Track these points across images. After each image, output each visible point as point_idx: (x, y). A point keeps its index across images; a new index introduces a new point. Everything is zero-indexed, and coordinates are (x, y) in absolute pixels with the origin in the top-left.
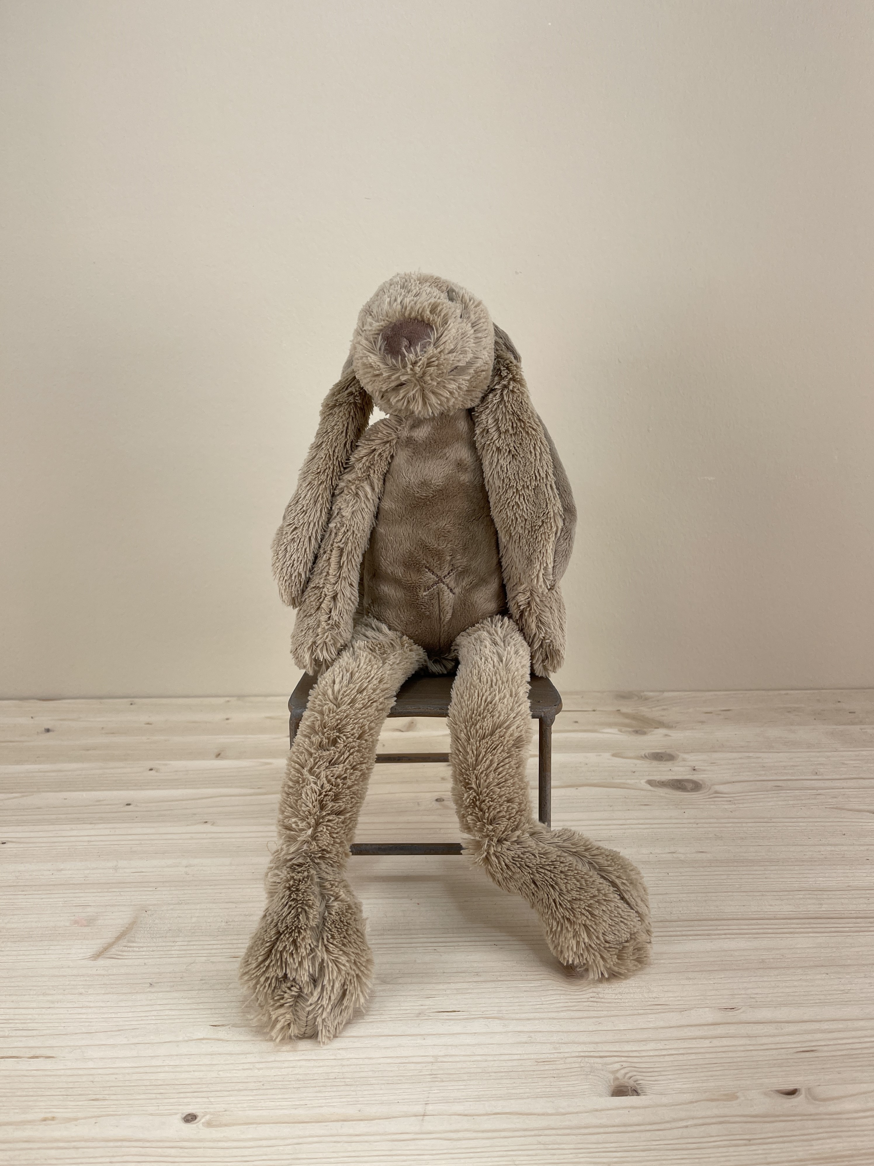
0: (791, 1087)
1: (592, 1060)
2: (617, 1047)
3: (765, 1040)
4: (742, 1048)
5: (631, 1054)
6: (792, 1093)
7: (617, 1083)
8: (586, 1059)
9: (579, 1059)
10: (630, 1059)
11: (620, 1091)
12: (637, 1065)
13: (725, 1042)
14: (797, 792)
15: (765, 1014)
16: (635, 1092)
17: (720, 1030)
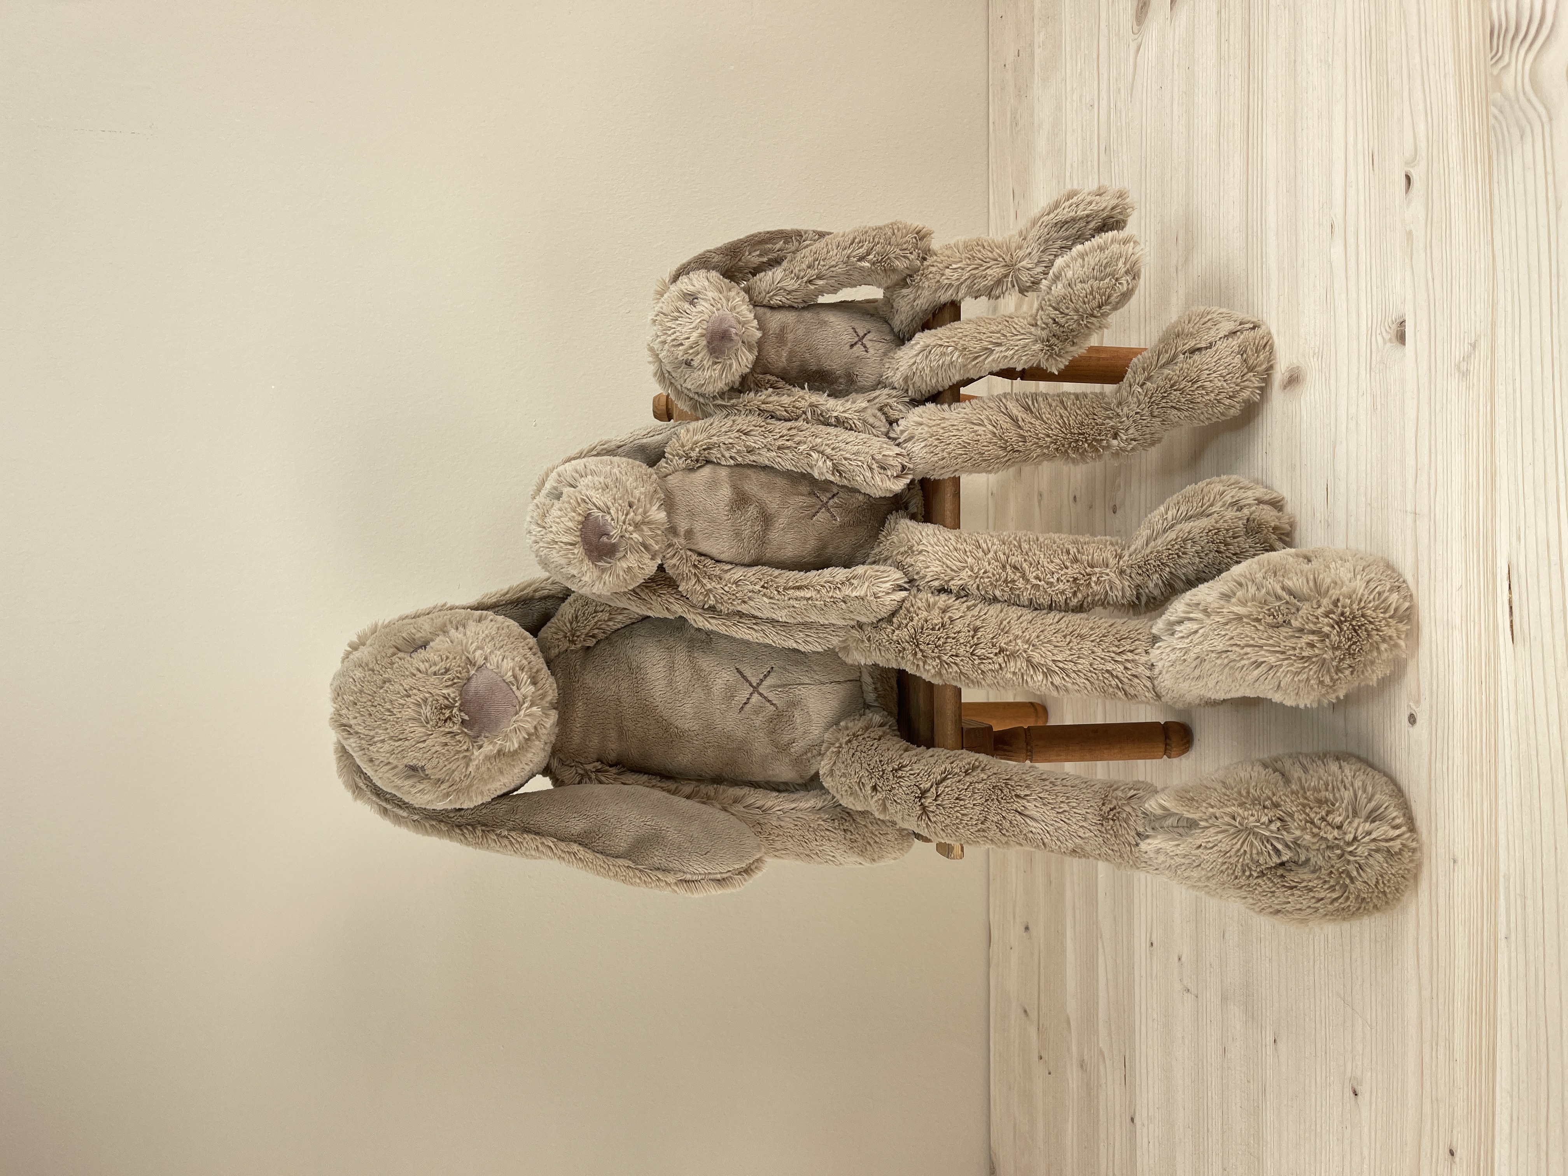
0: (1404, 179)
1: (1374, 363)
2: (1363, 338)
3: (1362, 198)
4: (1368, 221)
5: (1370, 325)
6: (1408, 178)
7: (1394, 339)
8: (1373, 366)
9: (1373, 373)
10: (1374, 326)
11: (1401, 338)
12: (1379, 319)
13: (1362, 237)
14: (1113, 130)
15: (1338, 195)
16: (1402, 323)
17: (1351, 240)
